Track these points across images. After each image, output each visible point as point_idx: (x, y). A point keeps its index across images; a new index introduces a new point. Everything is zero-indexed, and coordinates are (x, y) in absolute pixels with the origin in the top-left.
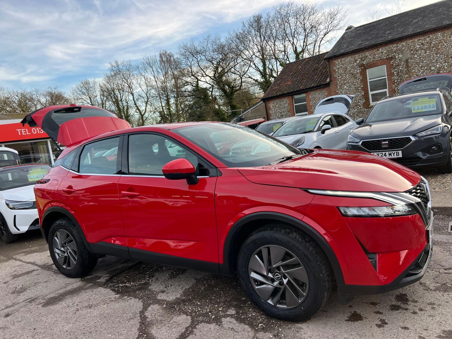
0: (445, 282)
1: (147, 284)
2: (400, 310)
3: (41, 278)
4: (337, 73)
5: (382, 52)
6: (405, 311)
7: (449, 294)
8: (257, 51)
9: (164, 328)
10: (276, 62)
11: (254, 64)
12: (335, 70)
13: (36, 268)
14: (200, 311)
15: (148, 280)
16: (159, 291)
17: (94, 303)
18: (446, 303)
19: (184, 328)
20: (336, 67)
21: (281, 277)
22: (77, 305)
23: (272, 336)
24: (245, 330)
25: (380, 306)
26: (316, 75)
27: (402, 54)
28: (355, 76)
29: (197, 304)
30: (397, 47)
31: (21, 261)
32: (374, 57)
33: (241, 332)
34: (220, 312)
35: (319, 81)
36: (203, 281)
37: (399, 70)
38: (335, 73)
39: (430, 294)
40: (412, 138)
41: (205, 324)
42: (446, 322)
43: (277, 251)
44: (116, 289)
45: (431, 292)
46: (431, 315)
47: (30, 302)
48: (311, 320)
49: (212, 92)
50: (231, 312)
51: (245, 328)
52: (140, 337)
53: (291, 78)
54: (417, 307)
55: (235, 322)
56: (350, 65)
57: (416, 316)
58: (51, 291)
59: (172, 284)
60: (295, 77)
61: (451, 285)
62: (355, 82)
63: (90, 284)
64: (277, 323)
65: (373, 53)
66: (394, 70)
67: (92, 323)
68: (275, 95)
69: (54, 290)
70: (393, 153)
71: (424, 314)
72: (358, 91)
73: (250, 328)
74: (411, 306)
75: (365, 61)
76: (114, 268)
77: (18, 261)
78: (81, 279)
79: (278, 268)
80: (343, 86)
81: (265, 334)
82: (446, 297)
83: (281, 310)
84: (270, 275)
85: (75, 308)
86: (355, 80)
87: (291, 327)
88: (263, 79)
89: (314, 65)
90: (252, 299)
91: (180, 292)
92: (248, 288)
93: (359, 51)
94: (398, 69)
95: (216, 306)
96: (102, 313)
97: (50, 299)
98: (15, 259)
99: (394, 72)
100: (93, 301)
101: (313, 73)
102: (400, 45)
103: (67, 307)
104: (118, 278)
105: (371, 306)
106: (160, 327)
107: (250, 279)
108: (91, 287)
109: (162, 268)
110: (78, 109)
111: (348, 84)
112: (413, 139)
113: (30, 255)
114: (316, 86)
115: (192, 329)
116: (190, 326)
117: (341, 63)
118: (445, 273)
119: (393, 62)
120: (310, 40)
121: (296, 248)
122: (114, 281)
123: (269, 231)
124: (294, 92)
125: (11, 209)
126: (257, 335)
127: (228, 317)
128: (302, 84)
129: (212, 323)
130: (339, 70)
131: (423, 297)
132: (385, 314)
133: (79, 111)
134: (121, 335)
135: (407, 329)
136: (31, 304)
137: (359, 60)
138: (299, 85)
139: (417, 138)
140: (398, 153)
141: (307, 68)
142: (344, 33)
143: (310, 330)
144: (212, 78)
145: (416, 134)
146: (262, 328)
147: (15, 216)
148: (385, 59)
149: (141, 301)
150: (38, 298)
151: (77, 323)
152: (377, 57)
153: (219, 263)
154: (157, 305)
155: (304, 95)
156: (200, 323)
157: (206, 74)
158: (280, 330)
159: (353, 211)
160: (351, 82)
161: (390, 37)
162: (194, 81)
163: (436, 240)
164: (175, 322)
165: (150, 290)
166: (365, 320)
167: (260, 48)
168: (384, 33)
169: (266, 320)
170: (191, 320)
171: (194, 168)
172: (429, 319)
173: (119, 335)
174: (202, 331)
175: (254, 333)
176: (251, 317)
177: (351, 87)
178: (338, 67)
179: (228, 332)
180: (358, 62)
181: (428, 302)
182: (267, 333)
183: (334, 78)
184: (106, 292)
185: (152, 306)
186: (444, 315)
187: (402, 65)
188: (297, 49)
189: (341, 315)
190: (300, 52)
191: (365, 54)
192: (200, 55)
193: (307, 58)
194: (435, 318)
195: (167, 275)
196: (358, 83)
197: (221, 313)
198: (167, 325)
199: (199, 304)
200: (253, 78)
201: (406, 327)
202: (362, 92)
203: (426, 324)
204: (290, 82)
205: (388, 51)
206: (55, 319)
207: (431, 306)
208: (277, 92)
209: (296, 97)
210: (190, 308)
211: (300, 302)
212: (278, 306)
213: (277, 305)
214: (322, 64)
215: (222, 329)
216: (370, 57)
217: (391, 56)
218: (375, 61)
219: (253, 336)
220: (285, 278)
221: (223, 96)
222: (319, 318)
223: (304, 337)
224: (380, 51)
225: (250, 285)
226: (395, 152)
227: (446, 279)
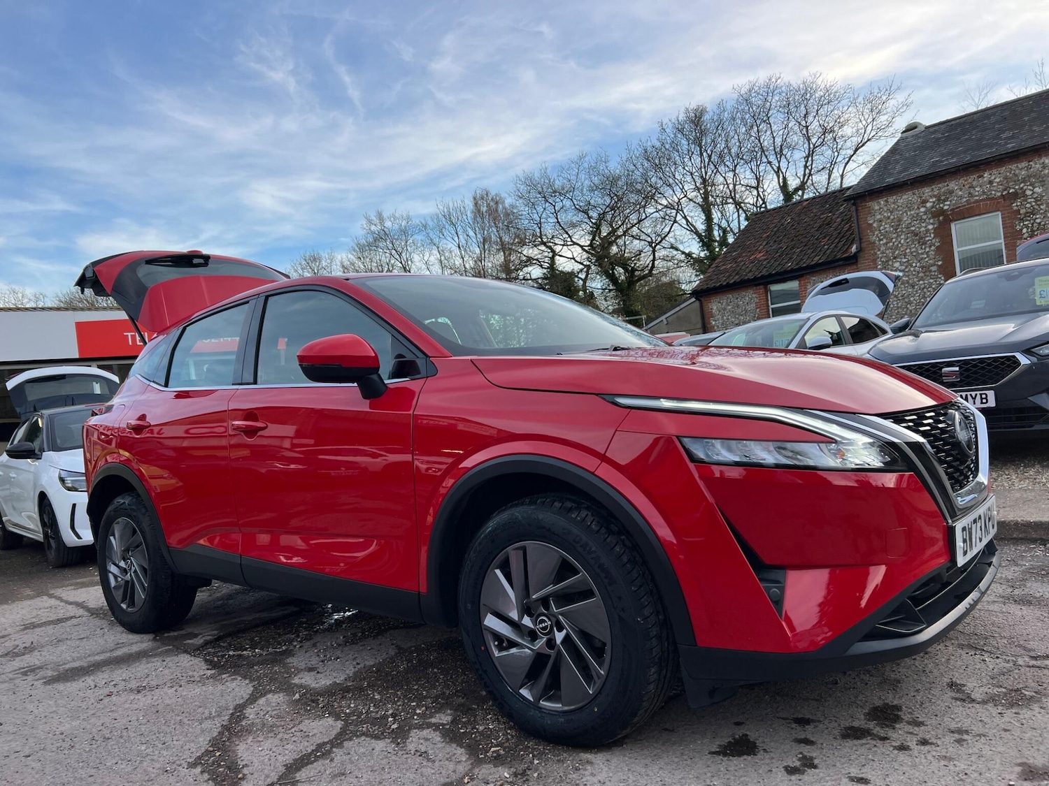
0: (1021, 686)
1: (289, 653)
2: (865, 739)
3: (78, 631)
4: (876, 233)
5: (992, 181)
6: (879, 743)
7: (1020, 712)
8: (694, 187)
9: (270, 741)
10: (738, 211)
11: (685, 218)
12: (871, 224)
13: (81, 612)
14: (374, 712)
15: (295, 646)
16: (303, 668)
17: (154, 683)
18: (1003, 732)
19: (315, 744)
20: (875, 217)
21: (551, 626)
22: (115, 685)
23: (508, 774)
24: (453, 758)
25: (816, 727)
26: (825, 237)
27: (1043, 186)
28: (922, 238)
29: (373, 698)
30: (1029, 168)
31: (60, 599)
32: (970, 193)
33: (440, 761)
34: (415, 717)
35: (832, 252)
36: (412, 652)
37: (1035, 225)
38: (872, 231)
39: (966, 709)
40: (1019, 356)
41: (369, 739)
42: (980, 774)
43: (542, 555)
44: (216, 659)
45: (970, 705)
46: (945, 757)
47: (25, 674)
48: (624, 746)
49: (585, 281)
50: (440, 719)
51: (455, 754)
52: (207, 755)
53: (764, 243)
54: (917, 735)
55: (439, 739)
56: (909, 213)
57: (902, 756)
58: (79, 655)
59: (340, 656)
60: (775, 241)
61: (1034, 694)
62: (922, 254)
63: (167, 648)
64: (535, 749)
65: (968, 183)
66: (1022, 224)
67: (124, 721)
68: (725, 283)
69: (86, 654)
70: (971, 395)
71: (929, 752)
72: (927, 274)
73: (467, 754)
74: (900, 733)
75: (948, 203)
76: (235, 620)
77: (53, 599)
78: (154, 636)
79: (544, 601)
80: (890, 263)
81: (493, 770)
82: (1007, 719)
83: (549, 713)
84: (527, 621)
85: (106, 691)
86: (922, 248)
87: (566, 758)
88: (706, 252)
89: (823, 214)
90: (485, 683)
91: (347, 672)
92: (477, 655)
93: (932, 179)
94: (1032, 221)
95: (414, 704)
96: (156, 704)
97: (67, 671)
98: (51, 596)
99: (1021, 230)
100: (152, 680)
101: (817, 234)
102: (1036, 165)
103: (93, 687)
104: (235, 639)
105: (794, 725)
106: (261, 740)
107: (484, 631)
108: (167, 653)
109: (342, 626)
110: (201, 261)
111: (905, 258)
112: (1024, 360)
113: (83, 589)
114: (823, 264)
115: (331, 748)
116: (331, 742)
117: (885, 209)
118: (1029, 667)
119: (1019, 204)
120: (819, 161)
121: (581, 546)
122: (222, 644)
123: (526, 507)
124: (770, 275)
125: (69, 489)
126: (476, 771)
127: (428, 728)
128: (791, 258)
129: (385, 738)
130: (881, 225)
131: (944, 715)
132: (820, 746)
133: (206, 264)
134: (167, 748)
135: (862, 783)
136: (25, 678)
137: (931, 200)
138: (783, 259)
139: (1035, 360)
140: (984, 396)
141: (806, 222)
142: (899, 140)
143: (610, 769)
144: (586, 248)
145: (1033, 350)
146: (495, 757)
147: (74, 506)
148: (999, 197)
149: (252, 685)
150: (46, 667)
151: (93, 720)
152: (977, 193)
153: (419, 592)
154: (281, 695)
155: (793, 285)
156: (357, 736)
157: (572, 241)
158: (536, 762)
159: (722, 453)
160: (912, 253)
161: (1010, 146)
162: (546, 257)
163: (1038, 595)
164: (302, 731)
165: (284, 664)
166: (761, 755)
167: (699, 181)
168: (998, 137)
169: (513, 741)
170: (341, 729)
171: (376, 356)
172: (937, 765)
173: (162, 748)
174: (351, 753)
175: (471, 766)
176: (481, 733)
177: (912, 266)
178: (878, 217)
179: (409, 760)
180: (929, 205)
181: (953, 726)
182: (500, 768)
183: (869, 244)
184: (191, 663)
185: (270, 696)
186: (983, 759)
187: (1042, 211)
188: (789, 182)
189: (704, 742)
190: (796, 190)
191: (948, 185)
192: (562, 198)
193: (807, 200)
194: (955, 762)
195: (341, 638)
196: (929, 254)
197: (416, 719)
198: (280, 736)
199: (376, 697)
200: (681, 247)
201: (862, 779)
202: (940, 278)
203: (922, 775)
204: (762, 254)
205: (1006, 178)
206: (54, 709)
207: (956, 735)
208: (730, 275)
209: (775, 287)
210: (352, 705)
211: (591, 693)
212: (543, 703)
213: (541, 702)
214: (842, 213)
215: (400, 753)
216: (960, 193)
217: (1014, 190)
218: (974, 203)
219: (463, 773)
220: (560, 630)
221: (610, 290)
222: (647, 744)
223: (585, 783)
224: (985, 179)
225: (483, 648)
226: (978, 393)
227: (1027, 679)
